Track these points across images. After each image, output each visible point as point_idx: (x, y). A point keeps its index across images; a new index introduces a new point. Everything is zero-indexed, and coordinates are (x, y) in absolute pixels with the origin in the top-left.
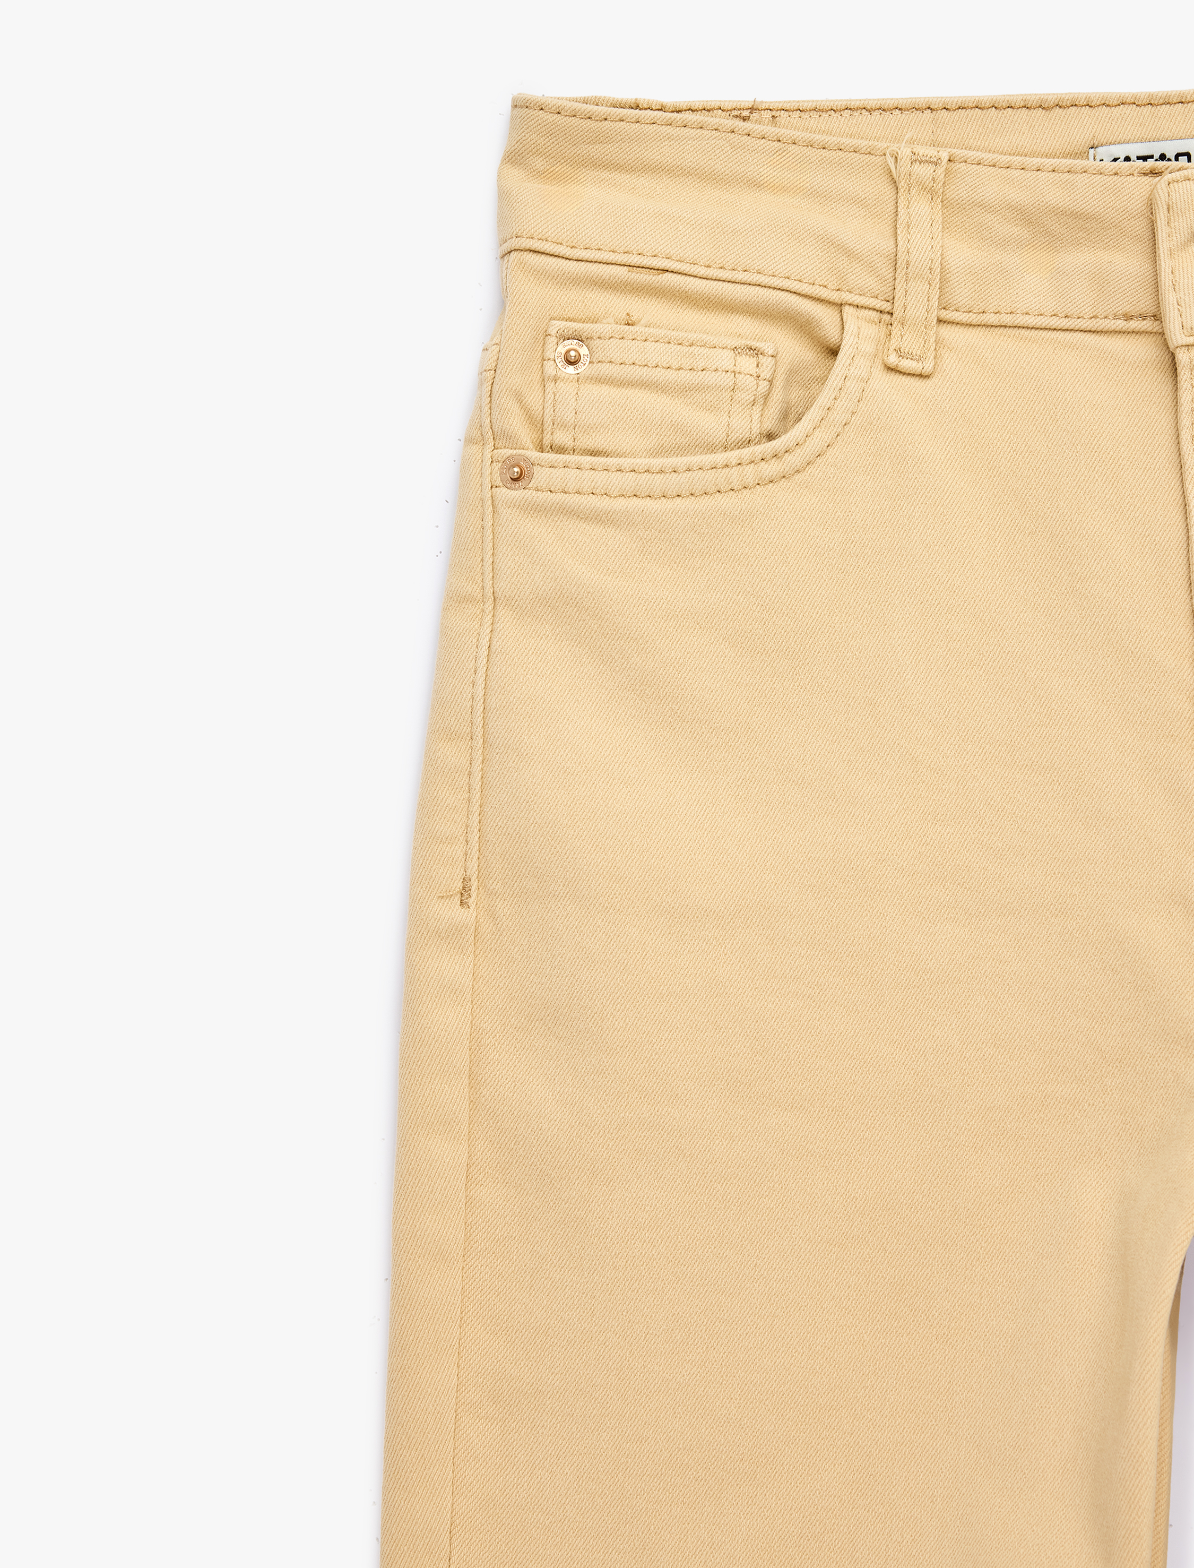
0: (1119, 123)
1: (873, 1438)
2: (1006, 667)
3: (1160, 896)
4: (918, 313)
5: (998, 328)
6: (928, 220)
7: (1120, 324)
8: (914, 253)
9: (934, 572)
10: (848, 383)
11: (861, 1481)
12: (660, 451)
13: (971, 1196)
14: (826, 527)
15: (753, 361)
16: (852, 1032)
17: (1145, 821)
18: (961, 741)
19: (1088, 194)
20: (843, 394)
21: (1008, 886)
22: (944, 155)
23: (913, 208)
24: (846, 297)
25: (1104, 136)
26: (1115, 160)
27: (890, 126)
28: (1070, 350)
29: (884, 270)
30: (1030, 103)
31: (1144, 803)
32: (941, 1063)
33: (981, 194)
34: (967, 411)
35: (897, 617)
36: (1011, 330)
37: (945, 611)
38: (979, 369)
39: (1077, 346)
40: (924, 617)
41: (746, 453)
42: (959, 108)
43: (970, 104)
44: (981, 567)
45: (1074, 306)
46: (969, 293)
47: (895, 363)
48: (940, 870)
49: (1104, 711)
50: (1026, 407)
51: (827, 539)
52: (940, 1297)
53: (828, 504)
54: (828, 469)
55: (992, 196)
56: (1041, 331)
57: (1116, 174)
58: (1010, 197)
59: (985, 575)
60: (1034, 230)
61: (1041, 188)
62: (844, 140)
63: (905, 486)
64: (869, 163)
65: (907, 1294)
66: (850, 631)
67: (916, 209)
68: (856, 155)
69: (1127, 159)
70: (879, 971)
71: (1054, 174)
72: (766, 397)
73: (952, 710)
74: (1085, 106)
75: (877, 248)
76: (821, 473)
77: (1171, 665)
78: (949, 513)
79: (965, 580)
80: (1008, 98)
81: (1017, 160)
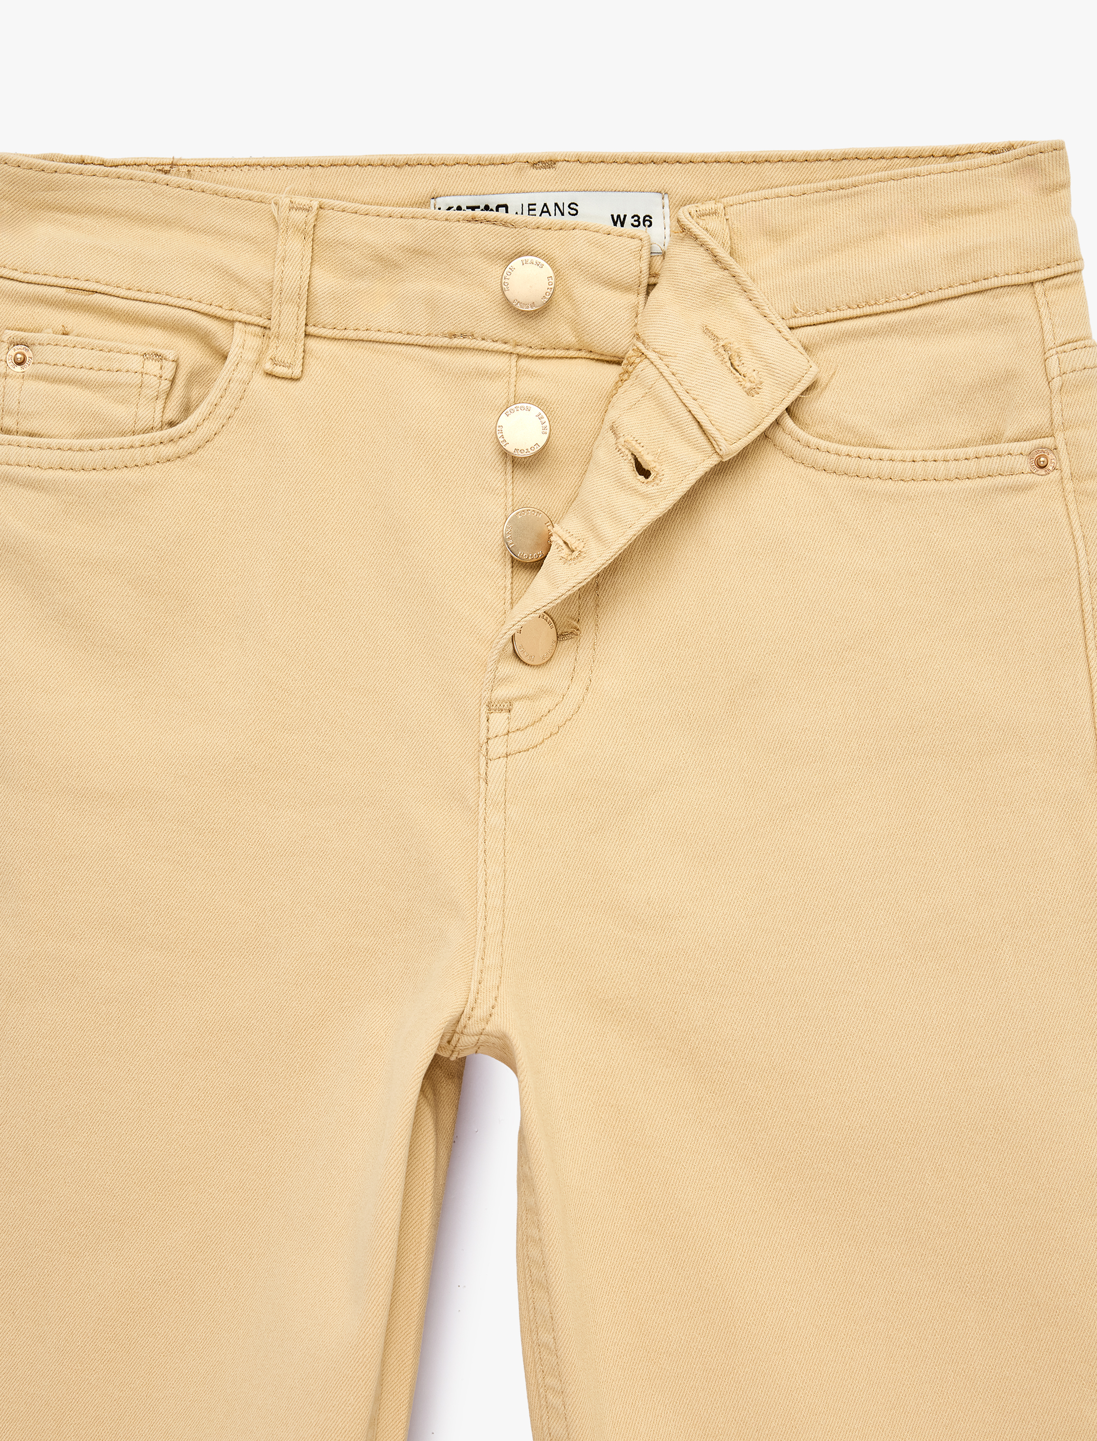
0: (454, 178)
1: (211, 1208)
2: (346, 611)
3: (445, 793)
4: (290, 329)
5: (358, 342)
6: (299, 255)
7: (446, 341)
8: (286, 282)
9: (293, 535)
10: (232, 385)
11: (201, 1240)
12: (80, 436)
13: (292, 1022)
14: (212, 497)
15: (158, 364)
16: (210, 892)
17: (438, 735)
18: (307, 668)
19: (425, 235)
20: (227, 394)
21: (335, 782)
22: (314, 204)
23: (288, 246)
24: (236, 315)
25: (442, 190)
26: (449, 209)
27: (278, 179)
28: (410, 361)
29: (266, 295)
30: (385, 162)
31: (439, 721)
32: (276, 917)
33: (344, 235)
34: (328, 408)
35: (263, 570)
36: (367, 343)
37: (300, 566)
38: (340, 374)
39: (415, 358)
40: (283, 570)
41: (147, 437)
42: (331, 165)
43: (339, 163)
44: (331, 532)
45: (414, 325)
46: (333, 314)
47: (270, 370)
48: (285, 768)
49: (416, 647)
50: (374, 407)
51: (212, 507)
52: (266, 1100)
53: (214, 479)
54: (215, 452)
55: (352, 237)
56: (390, 345)
57: (447, 220)
58: (367, 237)
59: (334, 538)
60: (386, 264)
61: (391, 231)
62: (241, 190)
63: (274, 467)
64: (260, 209)
65: (242, 1097)
66: (228, 581)
67: (291, 246)
68: (250, 202)
69: (459, 208)
70: (233, 845)
71: (402, 219)
72: (168, 394)
73: (302, 644)
74: (428, 165)
75: (260, 277)
76: (210, 455)
77: (466, 613)
78: (307, 489)
79: (317, 542)
80: (367, 158)
81: (374, 208)
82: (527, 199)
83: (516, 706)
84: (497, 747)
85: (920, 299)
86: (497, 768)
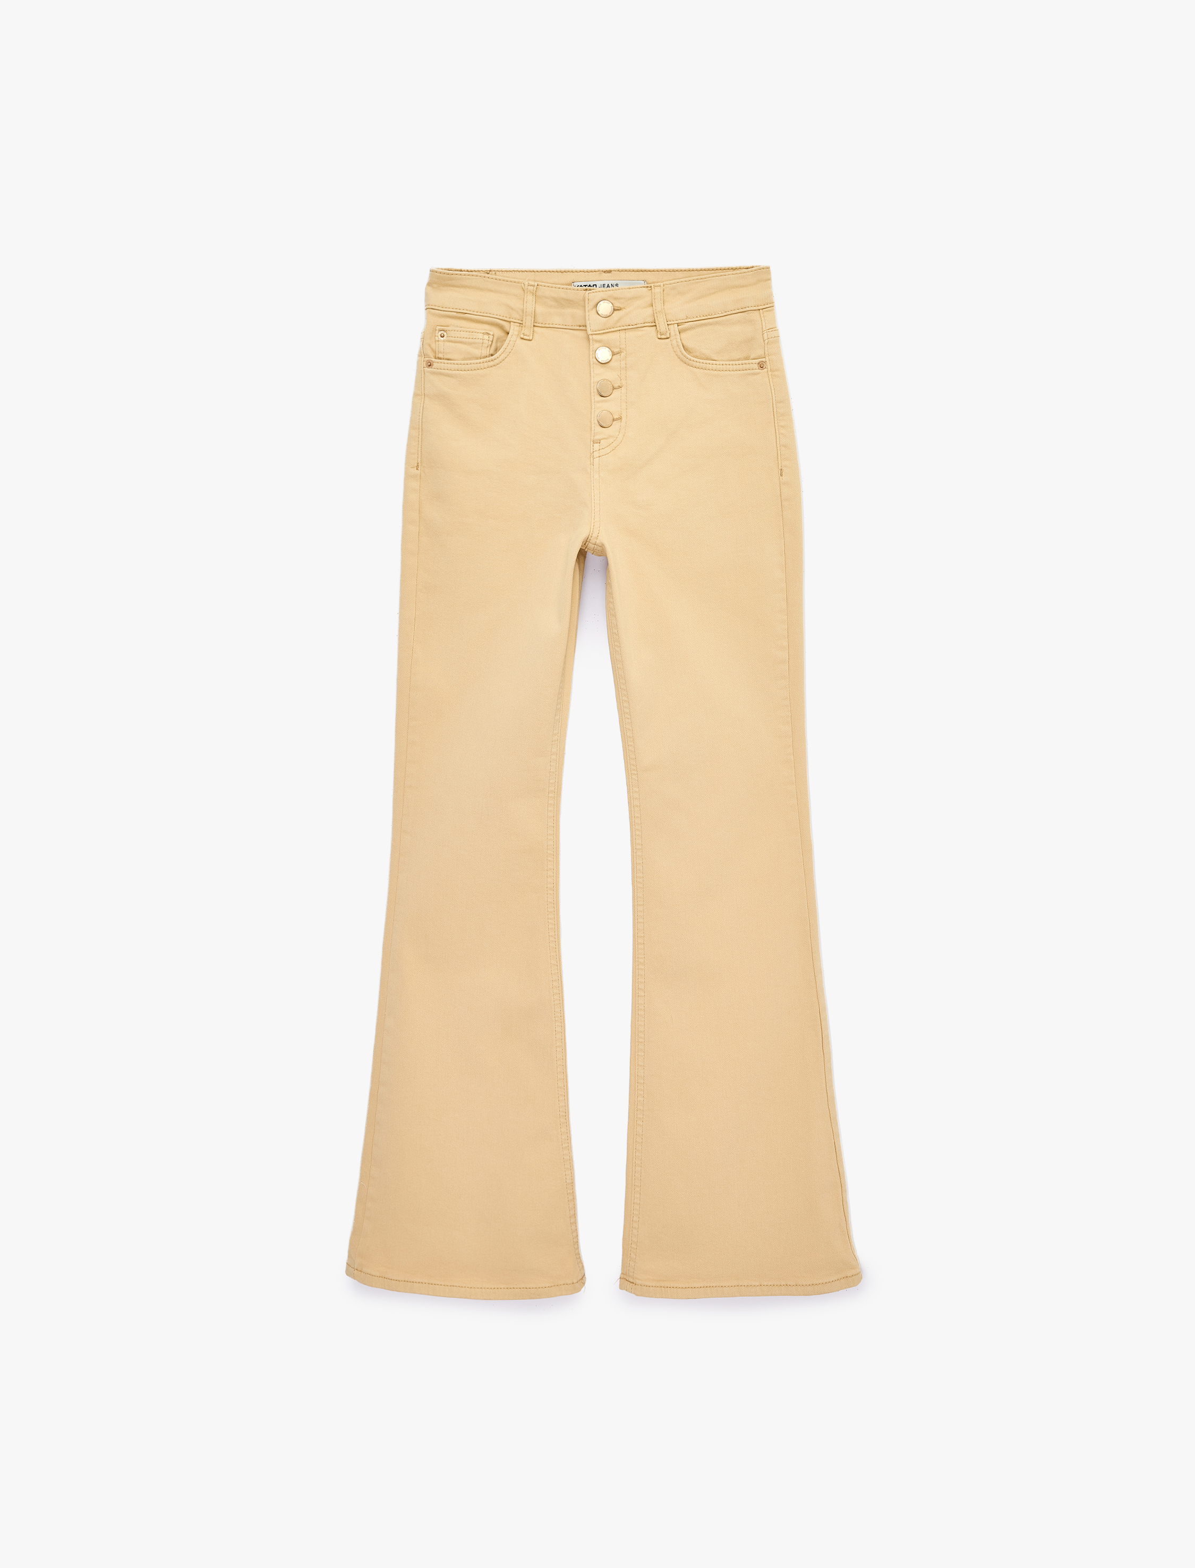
0: (579, 277)
3: (581, 469)
4: (529, 324)
5: (550, 328)
6: (531, 301)
7: (578, 328)
8: (527, 309)
10: (511, 342)
12: (463, 360)
14: (505, 378)
15: (488, 336)
17: (579, 451)
19: (571, 294)
20: (509, 345)
22: (536, 284)
24: (511, 320)
25: (575, 280)
26: (578, 287)
27: (523, 276)
28: (567, 334)
29: (520, 313)
30: (558, 271)
31: (578, 447)
33: (545, 294)
34: (541, 349)
36: (552, 328)
38: (544, 338)
41: (485, 360)
42: (541, 272)
45: (567, 323)
46: (542, 319)
47: (523, 337)
51: (505, 381)
53: (506, 372)
54: (506, 363)
55: (548, 295)
56: (560, 329)
57: (577, 290)
58: (552, 295)
60: (559, 304)
61: (560, 293)
62: (512, 280)
63: (525, 368)
64: (518, 285)
67: (528, 298)
68: (515, 283)
69: (581, 286)
71: (563, 290)
72: (491, 346)
74: (572, 272)
75: (519, 308)
76: (504, 364)
80: (552, 270)
81: (554, 286)
82: (602, 283)
83: (602, 441)
84: (596, 454)
85: (725, 314)
86: (596, 460)
